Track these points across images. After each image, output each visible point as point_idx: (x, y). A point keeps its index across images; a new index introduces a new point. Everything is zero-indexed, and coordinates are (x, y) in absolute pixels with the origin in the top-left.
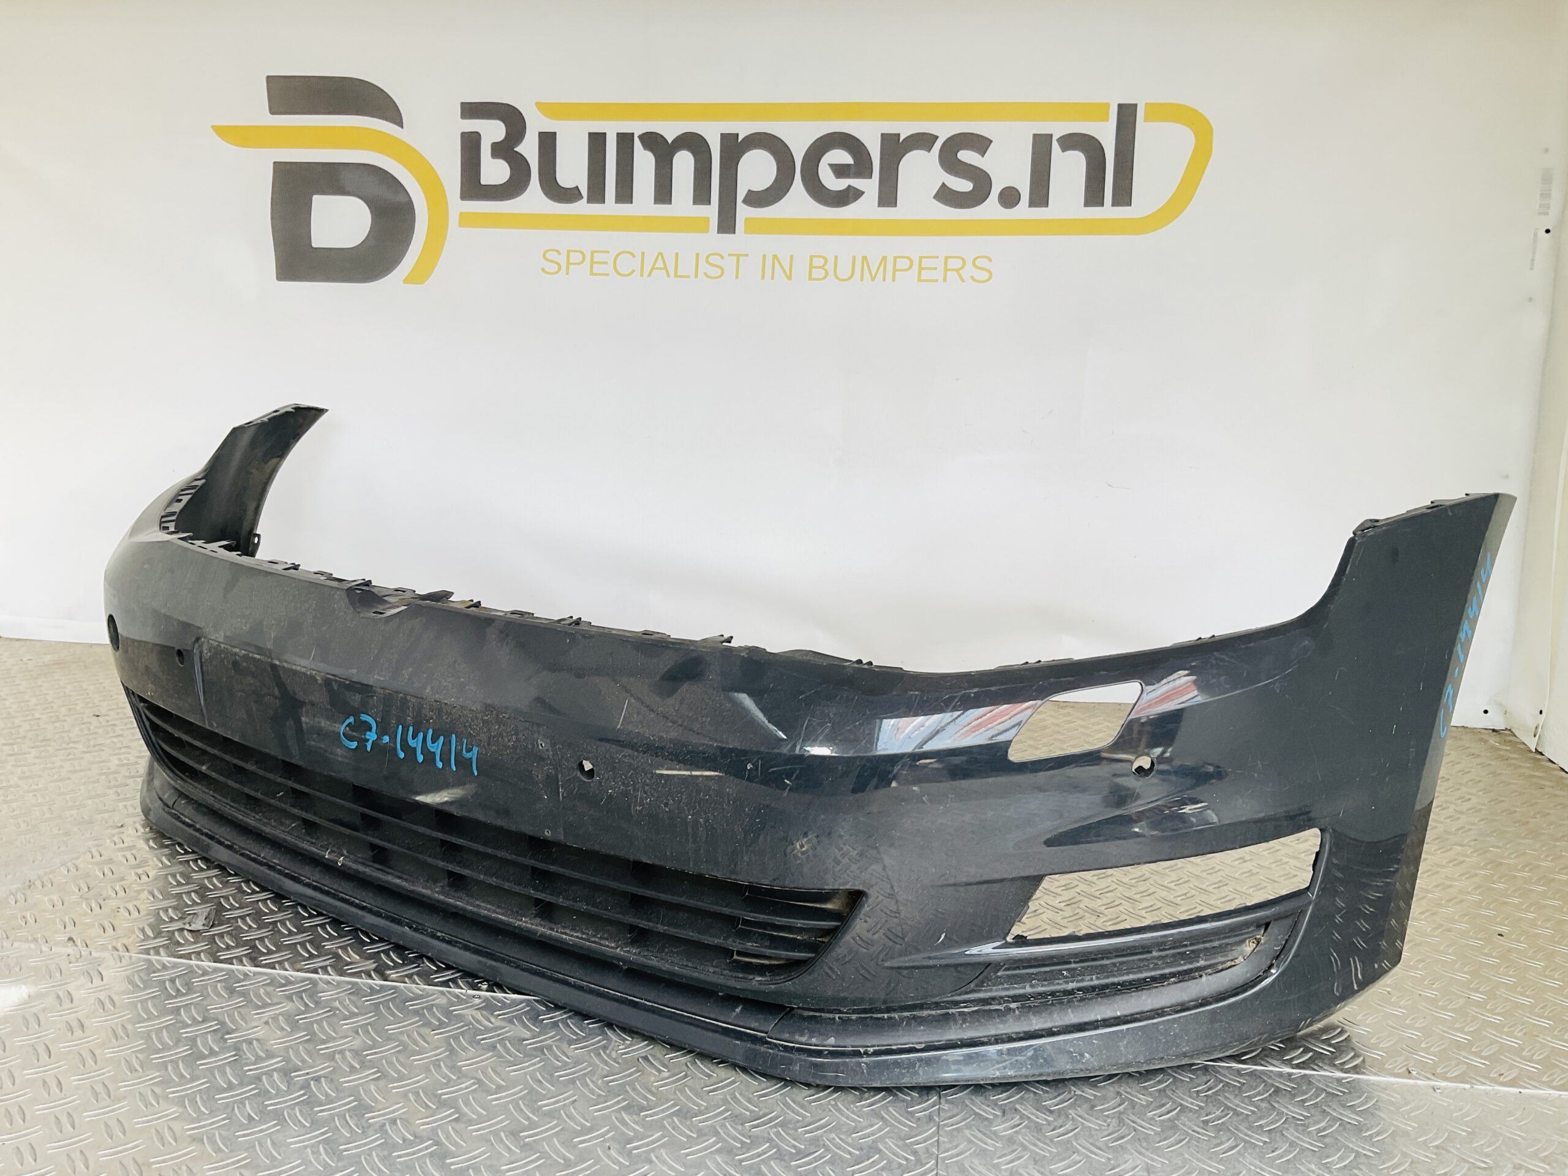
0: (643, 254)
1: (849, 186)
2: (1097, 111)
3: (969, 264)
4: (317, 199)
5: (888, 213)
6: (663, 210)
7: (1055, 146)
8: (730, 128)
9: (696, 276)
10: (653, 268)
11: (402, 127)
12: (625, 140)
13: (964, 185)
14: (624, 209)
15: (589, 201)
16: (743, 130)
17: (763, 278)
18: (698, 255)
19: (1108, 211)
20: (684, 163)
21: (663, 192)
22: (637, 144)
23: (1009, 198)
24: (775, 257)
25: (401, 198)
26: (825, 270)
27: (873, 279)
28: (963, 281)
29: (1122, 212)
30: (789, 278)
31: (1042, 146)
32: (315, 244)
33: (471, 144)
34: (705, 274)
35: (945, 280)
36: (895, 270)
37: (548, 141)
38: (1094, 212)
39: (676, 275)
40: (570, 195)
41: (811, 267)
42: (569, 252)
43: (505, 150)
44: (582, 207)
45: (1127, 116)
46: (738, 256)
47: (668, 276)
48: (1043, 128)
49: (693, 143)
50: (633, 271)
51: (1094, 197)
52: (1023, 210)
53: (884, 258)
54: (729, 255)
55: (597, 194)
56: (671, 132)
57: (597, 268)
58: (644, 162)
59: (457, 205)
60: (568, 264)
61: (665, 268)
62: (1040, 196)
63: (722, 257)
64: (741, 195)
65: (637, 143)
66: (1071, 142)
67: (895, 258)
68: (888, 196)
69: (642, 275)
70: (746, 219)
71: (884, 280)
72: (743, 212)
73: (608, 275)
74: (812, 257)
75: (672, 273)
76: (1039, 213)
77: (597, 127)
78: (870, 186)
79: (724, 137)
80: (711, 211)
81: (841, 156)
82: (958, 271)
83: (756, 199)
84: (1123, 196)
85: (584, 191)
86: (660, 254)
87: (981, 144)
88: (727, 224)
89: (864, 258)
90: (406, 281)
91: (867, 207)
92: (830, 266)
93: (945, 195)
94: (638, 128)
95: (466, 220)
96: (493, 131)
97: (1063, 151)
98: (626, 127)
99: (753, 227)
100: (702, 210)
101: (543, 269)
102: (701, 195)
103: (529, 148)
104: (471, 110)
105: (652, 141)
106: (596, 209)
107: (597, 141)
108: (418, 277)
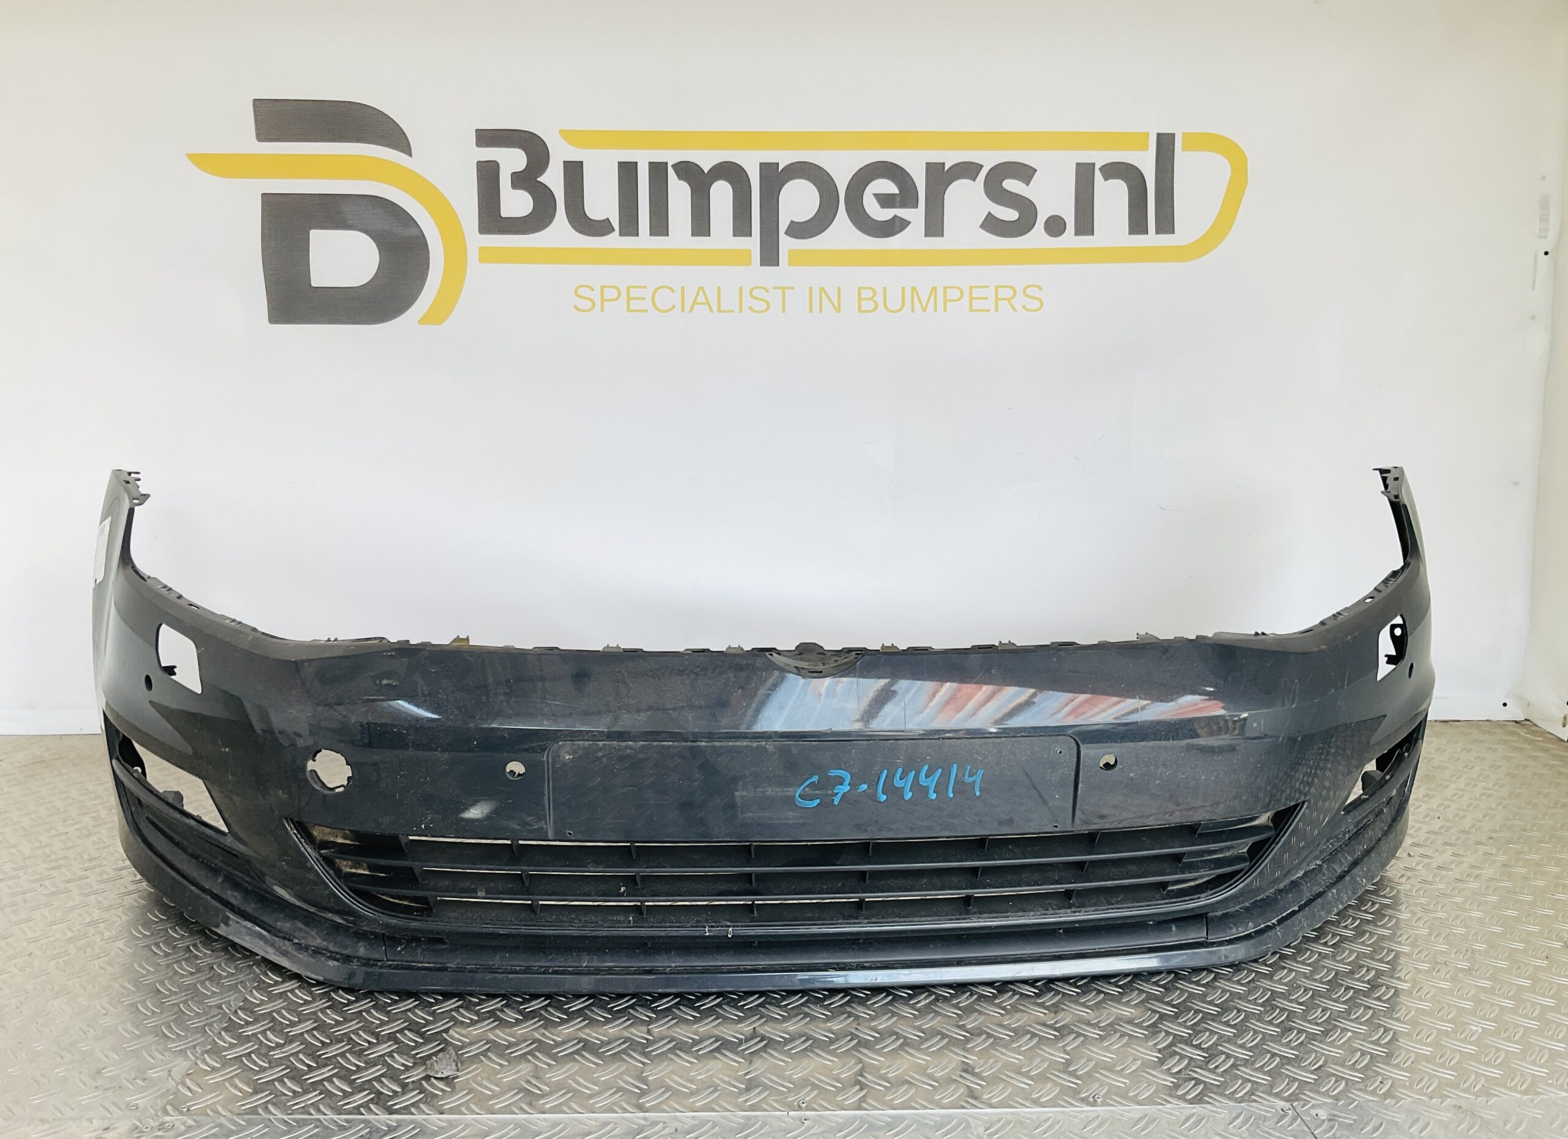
0: (683, 288)
1: (895, 216)
2: (1136, 141)
3: (1020, 293)
4: (314, 234)
5: (934, 242)
6: (701, 242)
7: (1098, 175)
8: (770, 157)
9: (741, 311)
10: (695, 303)
11: (411, 155)
12: (658, 170)
13: (1009, 214)
14: (659, 242)
15: (621, 234)
16: (784, 158)
17: (811, 311)
18: (741, 288)
19: (1152, 239)
20: (721, 194)
21: (701, 225)
22: (671, 174)
23: (1055, 226)
24: (822, 289)
25: (414, 232)
26: (875, 301)
27: (924, 310)
28: (1014, 310)
29: (1165, 240)
30: (838, 310)
31: (1084, 174)
32: (314, 284)
33: (488, 174)
34: (750, 308)
35: (997, 310)
36: (946, 301)
37: (574, 172)
38: (1139, 240)
39: (719, 311)
40: (601, 228)
41: (860, 299)
42: (602, 288)
43: (526, 180)
44: (614, 240)
45: (1165, 145)
46: (783, 289)
47: (712, 311)
48: (1085, 157)
49: (731, 172)
50: (674, 307)
51: (1137, 225)
52: (1069, 239)
53: (934, 289)
54: (774, 288)
55: (629, 227)
56: (706, 161)
57: (634, 305)
58: (679, 193)
59: (476, 240)
60: (603, 300)
61: (708, 303)
62: (1085, 224)
63: (767, 291)
64: (783, 226)
65: (671, 172)
66: (1113, 170)
67: (945, 288)
68: (934, 226)
69: (683, 311)
70: (790, 251)
71: (935, 311)
72: (786, 244)
73: (646, 311)
74: (860, 289)
75: (715, 308)
76: (1085, 241)
77: (628, 156)
78: (916, 216)
79: (764, 166)
80: (753, 243)
81: (886, 186)
82: (1009, 300)
83: (799, 230)
84: (1166, 225)
85: (616, 224)
86: (701, 288)
87: (1026, 173)
88: (770, 256)
89: (914, 289)
90: (420, 322)
91: (913, 237)
92: (879, 298)
93: (991, 224)
94: (671, 157)
95: (486, 256)
96: (512, 160)
97: (1106, 179)
98: (658, 157)
99: (797, 259)
100: (743, 242)
101: (575, 307)
102: (741, 227)
103: (553, 178)
104: (487, 138)
105: (686, 170)
106: (629, 242)
107: (627, 171)
108: (436, 316)
